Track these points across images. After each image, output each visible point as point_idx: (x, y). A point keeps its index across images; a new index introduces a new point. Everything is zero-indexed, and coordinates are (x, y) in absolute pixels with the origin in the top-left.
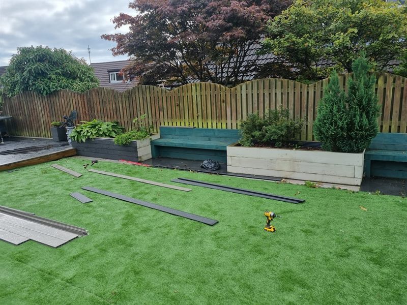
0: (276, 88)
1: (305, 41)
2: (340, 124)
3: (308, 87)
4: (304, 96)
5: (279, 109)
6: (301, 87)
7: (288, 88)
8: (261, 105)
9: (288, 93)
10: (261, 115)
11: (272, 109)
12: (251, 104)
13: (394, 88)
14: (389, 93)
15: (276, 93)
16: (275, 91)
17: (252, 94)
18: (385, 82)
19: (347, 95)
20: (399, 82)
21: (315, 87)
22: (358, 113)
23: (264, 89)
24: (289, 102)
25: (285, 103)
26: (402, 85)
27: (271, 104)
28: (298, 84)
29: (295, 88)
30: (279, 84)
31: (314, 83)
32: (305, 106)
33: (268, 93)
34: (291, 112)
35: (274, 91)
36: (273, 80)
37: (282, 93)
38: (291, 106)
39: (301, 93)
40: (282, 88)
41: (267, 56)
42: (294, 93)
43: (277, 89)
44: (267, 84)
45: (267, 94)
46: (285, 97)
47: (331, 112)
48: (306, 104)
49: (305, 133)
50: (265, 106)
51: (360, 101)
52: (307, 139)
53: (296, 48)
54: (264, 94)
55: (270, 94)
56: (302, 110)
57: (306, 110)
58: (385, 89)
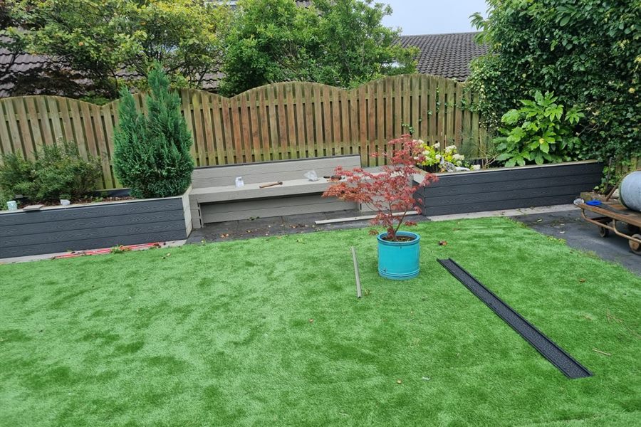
0: (48, 111)
1: (78, 39)
2: (145, 157)
3: (101, 109)
4: (97, 122)
5: (60, 144)
6: (90, 109)
7: (70, 110)
8: (28, 140)
9: (71, 119)
10: (31, 157)
11: (47, 144)
12: (8, 138)
13: (211, 110)
14: (207, 115)
15: (50, 120)
16: (48, 115)
17: (7, 122)
18: (201, 102)
19: (147, 119)
20: (215, 102)
21: (111, 108)
22: (165, 142)
23: (27, 112)
24: (76, 134)
25: (69, 134)
26: (220, 106)
27: (45, 136)
28: (85, 104)
29: (80, 110)
30: (52, 104)
31: (110, 103)
32: (103, 138)
33: (37, 121)
34: (82, 148)
35: (46, 116)
36: (41, 99)
37: (61, 119)
38: (80, 139)
39: (92, 118)
40: (59, 111)
41: (27, 59)
42: (82, 118)
43: (51, 113)
44: (31, 105)
45: (34, 122)
46: (67, 125)
47: (131, 142)
48: (102, 134)
49: (110, 178)
50: (35, 140)
51: (165, 126)
52: (114, 187)
53: (67, 48)
54: (29, 121)
55: (39, 120)
56: (99, 144)
57: (104, 143)
58: (202, 110)
